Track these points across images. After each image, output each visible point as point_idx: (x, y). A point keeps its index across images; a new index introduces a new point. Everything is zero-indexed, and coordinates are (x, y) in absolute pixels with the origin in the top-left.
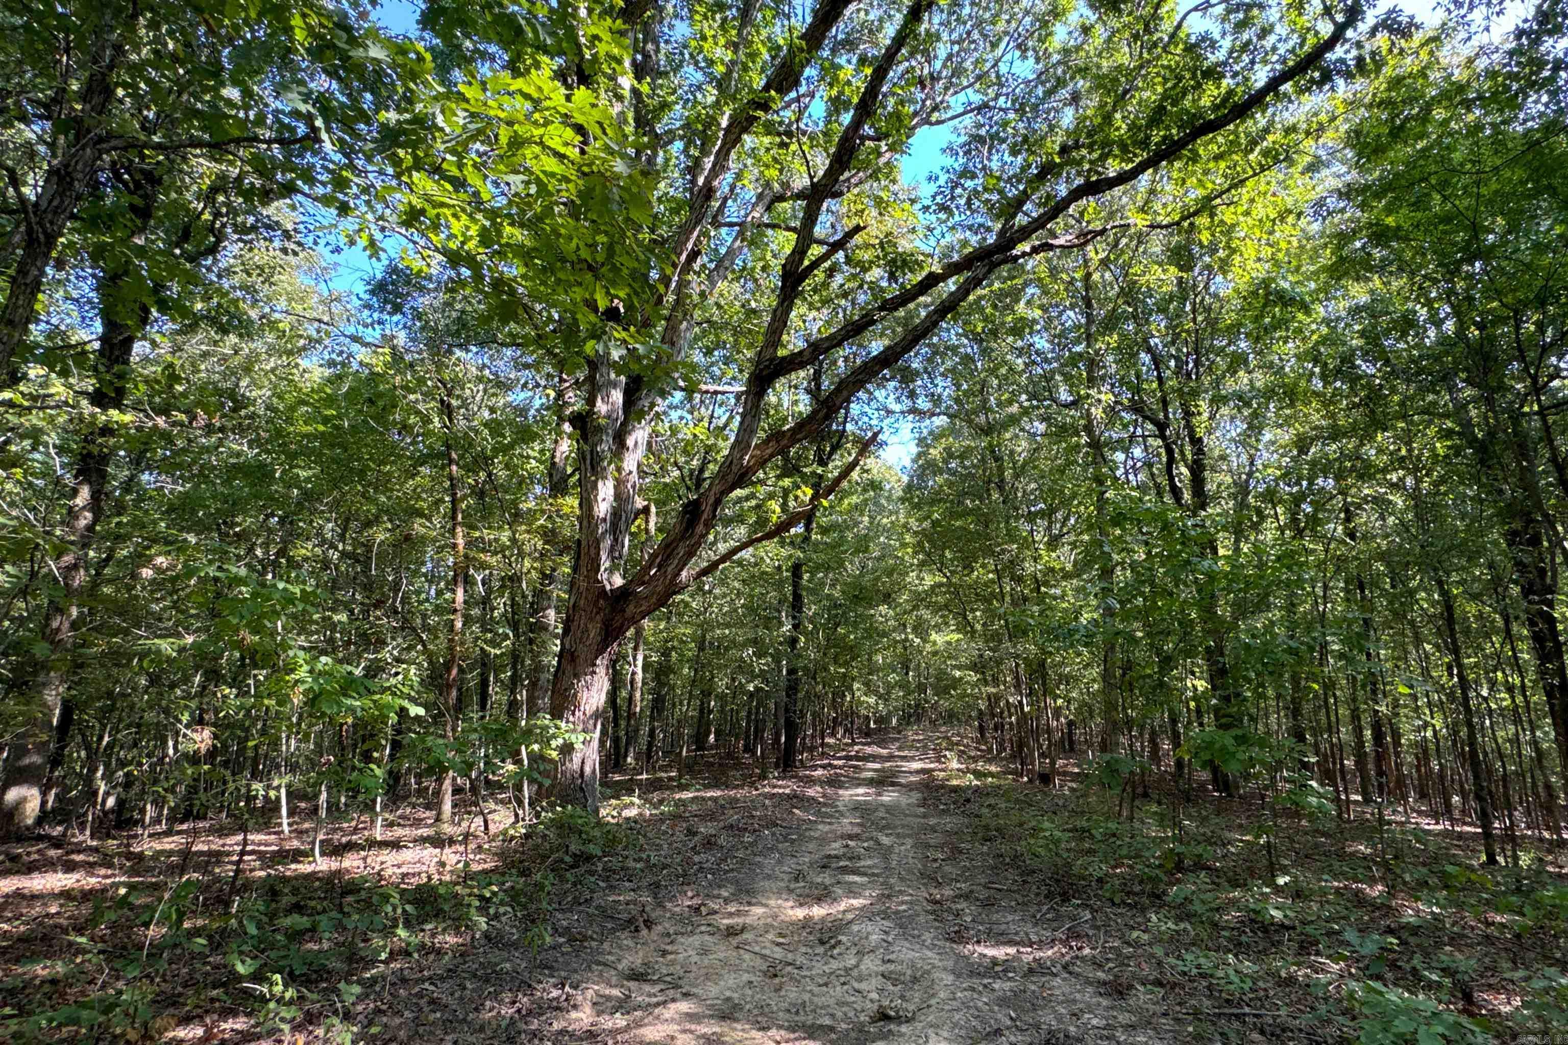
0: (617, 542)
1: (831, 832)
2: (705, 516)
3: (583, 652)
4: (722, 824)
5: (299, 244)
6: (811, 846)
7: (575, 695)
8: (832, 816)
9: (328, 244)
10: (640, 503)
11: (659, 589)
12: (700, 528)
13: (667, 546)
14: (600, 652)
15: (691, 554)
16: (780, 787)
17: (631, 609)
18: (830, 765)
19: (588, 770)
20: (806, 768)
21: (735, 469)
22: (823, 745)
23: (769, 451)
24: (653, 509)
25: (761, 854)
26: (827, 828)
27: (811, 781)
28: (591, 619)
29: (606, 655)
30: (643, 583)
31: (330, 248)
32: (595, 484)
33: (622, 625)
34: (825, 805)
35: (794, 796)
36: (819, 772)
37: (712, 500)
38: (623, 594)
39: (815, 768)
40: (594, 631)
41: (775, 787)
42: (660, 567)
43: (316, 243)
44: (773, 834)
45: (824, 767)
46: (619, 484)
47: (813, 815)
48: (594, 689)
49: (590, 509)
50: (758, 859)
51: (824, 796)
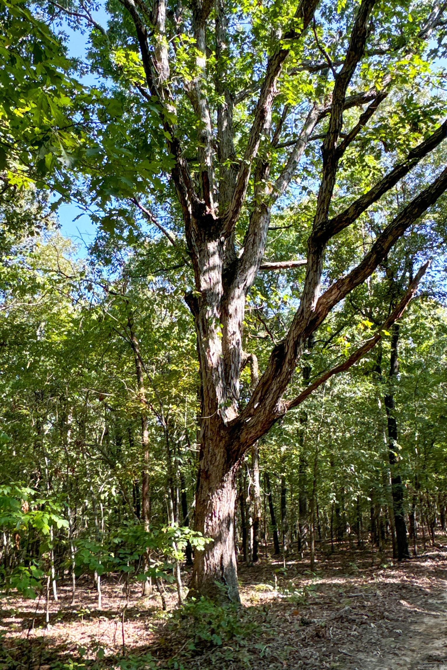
0: (228, 386)
1: (437, 625)
2: (288, 357)
3: (214, 471)
4: (333, 615)
5: (39, 227)
6: (416, 642)
7: (211, 505)
8: (437, 609)
9: (53, 224)
10: (244, 355)
11: (261, 419)
12: (286, 367)
13: (264, 384)
14: (226, 471)
15: (282, 389)
16: (393, 577)
17: (243, 436)
18: (438, 556)
19: (226, 562)
20: (417, 559)
21: (306, 316)
22: (433, 537)
23: (333, 297)
24: (255, 358)
25: (365, 650)
26: (431, 621)
27: (420, 572)
28: (217, 446)
29: (231, 473)
30: (250, 416)
31: (55, 226)
32: (207, 342)
33: (239, 449)
34: (432, 596)
35: (402, 587)
36: (428, 563)
37: (291, 344)
38: (237, 424)
39: (425, 558)
40: (220, 454)
41: (388, 577)
42: (261, 401)
43: (47, 224)
44: (380, 627)
45: (432, 558)
46: (225, 342)
47: (419, 607)
48: (224, 499)
49: (206, 362)
50: (361, 656)
51: (431, 587)
